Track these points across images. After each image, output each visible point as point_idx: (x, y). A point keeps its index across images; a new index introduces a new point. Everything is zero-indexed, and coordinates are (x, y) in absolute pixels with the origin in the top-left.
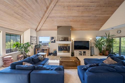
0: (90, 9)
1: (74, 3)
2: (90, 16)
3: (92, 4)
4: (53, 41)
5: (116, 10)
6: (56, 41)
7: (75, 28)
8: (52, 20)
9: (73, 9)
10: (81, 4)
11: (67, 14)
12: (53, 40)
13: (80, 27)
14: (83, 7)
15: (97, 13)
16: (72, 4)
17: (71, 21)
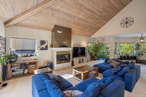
0: (94, 16)
1: (88, 5)
2: (91, 23)
3: (98, 12)
4: (43, 48)
5: (106, 23)
6: (49, 47)
7: (74, 32)
8: (52, 14)
9: (83, 10)
10: (92, 8)
11: (75, 13)
12: (44, 46)
13: (78, 32)
14: (91, 12)
15: (97, 21)
16: (85, 4)
17: (74, 23)
